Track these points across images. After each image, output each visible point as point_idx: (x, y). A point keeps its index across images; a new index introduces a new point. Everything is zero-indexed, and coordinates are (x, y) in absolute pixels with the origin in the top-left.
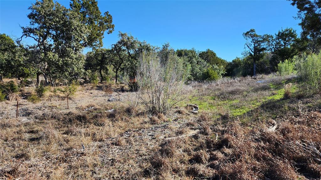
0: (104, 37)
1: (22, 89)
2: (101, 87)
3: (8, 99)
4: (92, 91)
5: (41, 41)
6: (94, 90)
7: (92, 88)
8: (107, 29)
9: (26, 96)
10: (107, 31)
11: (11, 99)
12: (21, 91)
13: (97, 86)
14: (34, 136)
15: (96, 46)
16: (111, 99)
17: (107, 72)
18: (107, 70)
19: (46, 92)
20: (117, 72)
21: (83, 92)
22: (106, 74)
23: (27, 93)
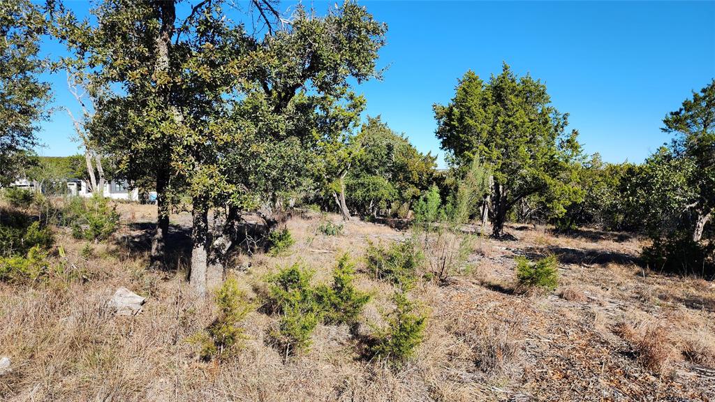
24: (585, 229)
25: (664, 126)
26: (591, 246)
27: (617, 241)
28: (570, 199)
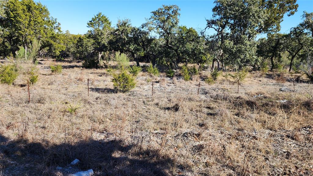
0: (283, 20)
1: (201, 72)
2: (271, 75)
3: (192, 80)
4: (261, 79)
5: (220, 30)
6: (264, 78)
7: (261, 76)
8: (289, 11)
9: (204, 78)
10: (288, 13)
11: (193, 80)
12: (200, 74)
13: (267, 74)
14: (210, 111)
15: (271, 31)
16: (283, 89)
17: (280, 59)
18: (280, 57)
19: (219, 76)
20: (292, 60)
21: (252, 79)
22: (278, 62)
23: (204, 76)
24: (67, 60)
25: (88, 25)
26: (69, 64)
27: (77, 63)
28: (61, 49)
